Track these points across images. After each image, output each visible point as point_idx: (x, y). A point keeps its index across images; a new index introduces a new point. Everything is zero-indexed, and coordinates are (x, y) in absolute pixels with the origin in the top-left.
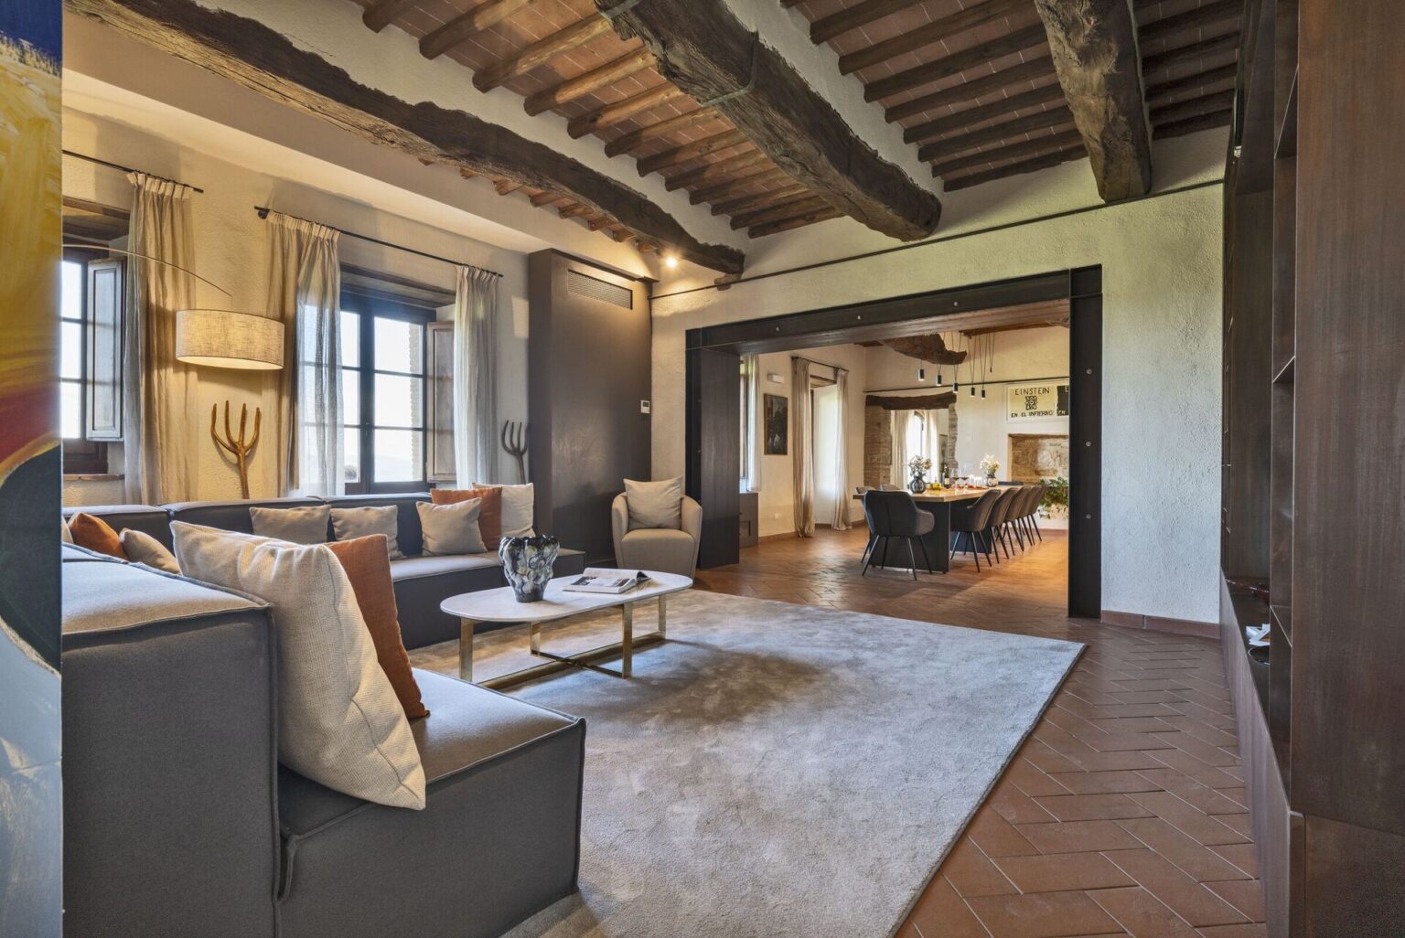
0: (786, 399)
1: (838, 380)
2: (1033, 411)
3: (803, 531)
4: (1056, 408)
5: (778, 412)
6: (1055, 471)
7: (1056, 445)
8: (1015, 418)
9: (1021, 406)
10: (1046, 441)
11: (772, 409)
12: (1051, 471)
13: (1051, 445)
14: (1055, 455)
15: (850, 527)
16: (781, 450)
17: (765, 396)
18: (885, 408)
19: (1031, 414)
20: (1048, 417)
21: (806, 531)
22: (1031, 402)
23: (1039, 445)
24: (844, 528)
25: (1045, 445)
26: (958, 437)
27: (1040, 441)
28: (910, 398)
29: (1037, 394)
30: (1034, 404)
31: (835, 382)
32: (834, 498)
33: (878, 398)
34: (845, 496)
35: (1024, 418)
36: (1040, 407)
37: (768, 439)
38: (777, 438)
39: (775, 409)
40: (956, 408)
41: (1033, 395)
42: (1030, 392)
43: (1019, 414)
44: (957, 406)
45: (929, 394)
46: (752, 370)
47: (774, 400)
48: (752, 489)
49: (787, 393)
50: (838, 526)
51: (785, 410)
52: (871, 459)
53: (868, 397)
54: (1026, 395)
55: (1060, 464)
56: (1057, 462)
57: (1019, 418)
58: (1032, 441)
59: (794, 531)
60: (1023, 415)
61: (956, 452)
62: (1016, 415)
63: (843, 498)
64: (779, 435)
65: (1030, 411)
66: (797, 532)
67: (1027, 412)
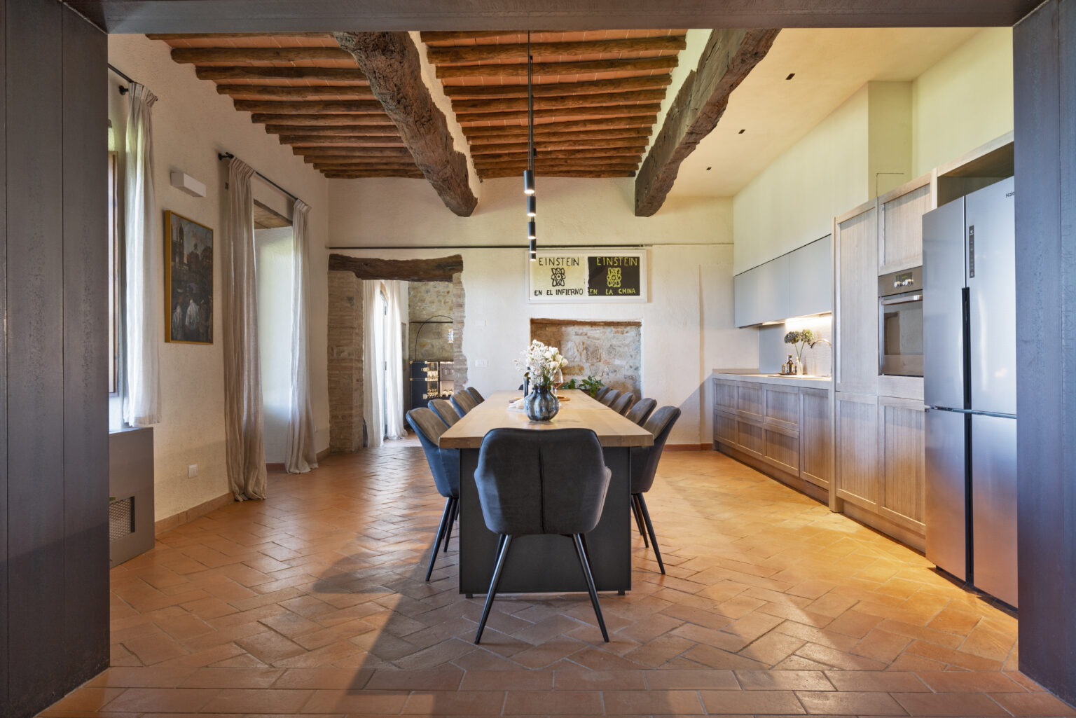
0: (211, 231)
1: (296, 219)
2: (560, 288)
3: (244, 490)
4: (587, 285)
5: (192, 256)
6: (581, 369)
7: (581, 334)
8: (539, 297)
9: (546, 283)
10: (571, 330)
11: (182, 245)
12: (577, 368)
13: (577, 334)
14: (581, 347)
15: (316, 466)
16: (199, 334)
17: (166, 215)
18: (358, 276)
19: (559, 292)
20: (577, 297)
21: (250, 489)
22: (558, 277)
23: (562, 335)
24: (308, 470)
25: (568, 334)
26: (465, 321)
27: (564, 329)
28: (396, 261)
29: (565, 266)
30: (562, 279)
31: (290, 222)
32: (290, 416)
33: (348, 259)
34: (307, 413)
35: (549, 297)
36: (569, 283)
37: (174, 309)
38: (192, 308)
39: (188, 248)
40: (463, 280)
41: (560, 266)
42: (556, 263)
43: (544, 292)
44: (464, 276)
45: (424, 258)
46: (135, 144)
47: (186, 229)
48: (138, 420)
49: (210, 218)
50: (297, 467)
51: (209, 252)
52: (339, 353)
53: (332, 257)
54: (552, 266)
55: (587, 360)
56: (584, 357)
57: (544, 297)
58: (554, 329)
59: (227, 491)
60: (549, 293)
61: (463, 343)
62: (540, 293)
63: (304, 419)
64: (195, 301)
65: (557, 288)
66: (233, 492)
67: (554, 290)
